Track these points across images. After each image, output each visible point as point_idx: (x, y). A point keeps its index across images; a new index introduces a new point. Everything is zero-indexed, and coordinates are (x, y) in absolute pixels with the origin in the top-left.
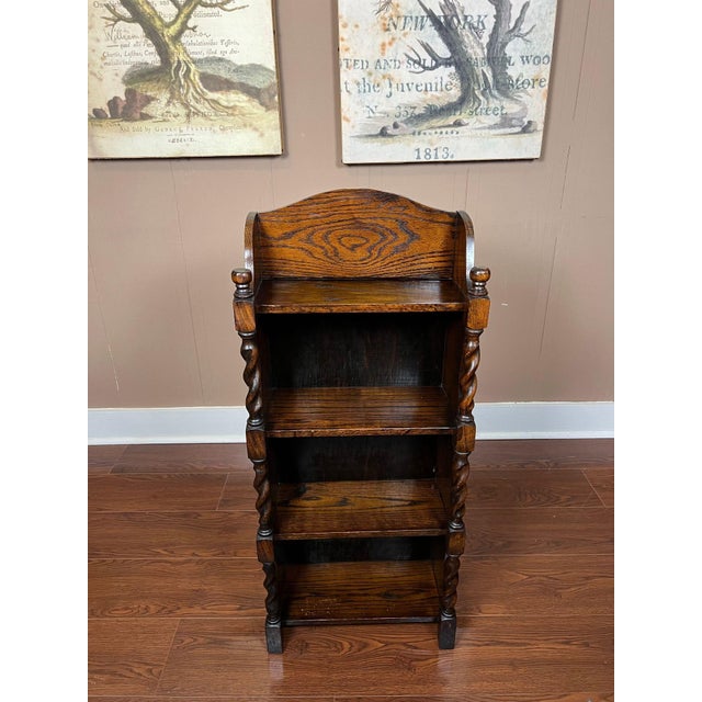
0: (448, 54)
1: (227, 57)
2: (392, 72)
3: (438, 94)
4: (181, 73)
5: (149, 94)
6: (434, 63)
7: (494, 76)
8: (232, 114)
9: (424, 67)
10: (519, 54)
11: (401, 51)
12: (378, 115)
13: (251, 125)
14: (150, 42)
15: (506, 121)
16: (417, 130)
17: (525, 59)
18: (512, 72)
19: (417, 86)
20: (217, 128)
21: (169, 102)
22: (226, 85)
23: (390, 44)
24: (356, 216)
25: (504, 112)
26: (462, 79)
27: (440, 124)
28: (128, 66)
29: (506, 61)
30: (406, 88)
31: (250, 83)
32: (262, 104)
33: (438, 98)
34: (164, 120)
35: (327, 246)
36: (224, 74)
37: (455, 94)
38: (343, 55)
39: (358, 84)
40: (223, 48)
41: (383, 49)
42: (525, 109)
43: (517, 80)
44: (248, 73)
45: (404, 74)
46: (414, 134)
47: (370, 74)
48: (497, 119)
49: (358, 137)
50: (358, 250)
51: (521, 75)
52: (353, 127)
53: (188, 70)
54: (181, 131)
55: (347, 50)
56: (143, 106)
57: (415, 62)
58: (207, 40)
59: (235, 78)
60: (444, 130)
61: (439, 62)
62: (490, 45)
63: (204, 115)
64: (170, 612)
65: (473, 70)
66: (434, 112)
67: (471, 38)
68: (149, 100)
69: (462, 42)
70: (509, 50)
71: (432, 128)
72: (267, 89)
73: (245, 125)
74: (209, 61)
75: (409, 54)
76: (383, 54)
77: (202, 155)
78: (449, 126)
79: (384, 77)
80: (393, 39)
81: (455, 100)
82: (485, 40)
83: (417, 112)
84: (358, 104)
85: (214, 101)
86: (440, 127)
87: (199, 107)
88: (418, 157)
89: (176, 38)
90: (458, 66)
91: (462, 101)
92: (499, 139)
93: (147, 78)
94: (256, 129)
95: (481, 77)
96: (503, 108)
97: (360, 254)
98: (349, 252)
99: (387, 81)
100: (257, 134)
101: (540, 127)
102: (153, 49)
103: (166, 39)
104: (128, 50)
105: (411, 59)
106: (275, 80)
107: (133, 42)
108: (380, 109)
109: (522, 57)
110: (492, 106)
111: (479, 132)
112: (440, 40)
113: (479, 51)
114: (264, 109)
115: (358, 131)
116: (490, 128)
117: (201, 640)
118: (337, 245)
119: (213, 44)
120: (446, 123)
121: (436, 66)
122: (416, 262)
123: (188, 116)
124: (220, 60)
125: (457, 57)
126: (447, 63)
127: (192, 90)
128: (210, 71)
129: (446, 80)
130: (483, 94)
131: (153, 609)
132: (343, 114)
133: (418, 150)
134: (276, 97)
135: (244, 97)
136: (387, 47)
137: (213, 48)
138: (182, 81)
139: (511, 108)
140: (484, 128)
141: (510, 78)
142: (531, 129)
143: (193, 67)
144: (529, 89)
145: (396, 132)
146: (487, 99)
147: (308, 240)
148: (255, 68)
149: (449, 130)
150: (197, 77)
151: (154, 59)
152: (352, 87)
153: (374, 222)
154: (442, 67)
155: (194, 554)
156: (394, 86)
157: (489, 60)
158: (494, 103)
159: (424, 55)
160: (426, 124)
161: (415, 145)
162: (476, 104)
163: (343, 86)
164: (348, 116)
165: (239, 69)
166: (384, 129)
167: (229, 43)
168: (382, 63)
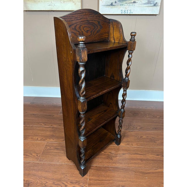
13: (72, 1)
15: (149, 2)
16: (122, 4)
20: (62, 2)
27: (129, 2)
46: (121, 5)
48: (147, 1)
49: (104, 5)
52: (103, 2)
54: (51, 2)
60: (130, 4)
64: (44, 140)
71: (127, 3)
73: (70, 1)
77: (58, 10)
78: (132, 3)
86: (129, 3)
88: (122, 13)
92: (147, 8)
94: (74, 2)
100: (74, 4)
101: (159, 4)
111: (141, 5)
115: (104, 3)
116: (144, 4)
117: (52, 148)
120: (131, 2)
131: (39, 139)
133: (122, 10)
142: (156, 5)
145: (115, 4)
149: (132, 4)
155: (51, 126)
160: (125, 2)
161: (121, 9)
166: (112, 3)
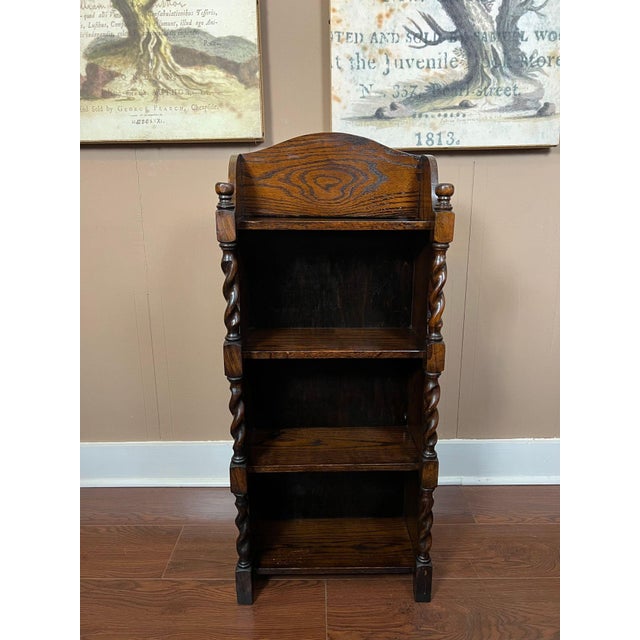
0: (453, 28)
1: (203, 28)
2: (390, 47)
3: (442, 72)
4: (151, 46)
5: (113, 69)
6: (437, 37)
7: (505, 53)
8: (207, 93)
9: (426, 41)
10: (532, 29)
11: (400, 24)
12: (373, 94)
13: (227, 105)
14: (117, 12)
15: (519, 103)
16: (418, 111)
17: (539, 35)
18: (526, 48)
19: (418, 62)
20: (188, 108)
21: (135, 79)
22: (202, 60)
23: (388, 16)
24: (330, 157)
25: (517, 92)
26: (469, 55)
27: (443, 105)
28: (93, 39)
29: (518, 36)
30: (405, 64)
31: (229, 57)
32: (241, 81)
33: (442, 76)
34: (129, 99)
35: (304, 186)
36: (199, 47)
37: (461, 71)
38: (334, 27)
39: (351, 59)
40: (200, 18)
41: (380, 22)
42: (541, 89)
43: (532, 58)
44: (226, 46)
45: (403, 49)
46: (414, 116)
47: (365, 49)
48: (510, 101)
49: (349, 119)
50: (332, 190)
51: (536, 52)
52: (345, 107)
53: (159, 43)
54: (147, 111)
55: (339, 21)
56: (105, 83)
57: (416, 35)
58: (181, 10)
59: (211, 52)
60: (449, 113)
61: (442, 36)
62: (500, 18)
63: (174, 93)
65: (481, 44)
66: (437, 92)
67: (479, 11)
68: (112, 76)
69: (468, 15)
70: (521, 24)
71: (435, 110)
72: (248, 64)
73: (221, 105)
74: (182, 32)
75: (408, 26)
76: (380, 26)
77: (171, 138)
78: (455, 108)
79: (380, 52)
80: (391, 10)
81: (461, 78)
82: (495, 12)
83: (418, 91)
84: (351, 81)
85: (186, 77)
86: (444, 109)
87: (169, 84)
88: (419, 143)
89: (147, 8)
90: (465, 40)
91: (469, 79)
92: (511, 123)
93: (112, 51)
94: (233, 110)
95: (490, 53)
96: (515, 88)
97: (334, 193)
98: (324, 192)
99: (384, 57)
100: (235, 114)
102: (120, 20)
103: (136, 8)
104: (93, 21)
105: (412, 33)
106: (256, 54)
107: (98, 12)
108: (376, 87)
109: (536, 33)
110: (504, 85)
111: (488, 115)
112: (443, 13)
113: (487, 24)
114: (243, 86)
115: (350, 113)
116: (502, 110)
118: (313, 185)
119: (187, 13)
120: (451, 104)
121: (440, 41)
122: (384, 202)
123: (156, 94)
124: (196, 31)
125: (463, 32)
126: (452, 37)
127: (162, 64)
128: (183, 44)
129: (451, 55)
130: (493, 72)
132: (333, 93)
133: (419, 134)
134: (258, 74)
135: (221, 73)
136: (385, 19)
137: (188, 19)
138: (152, 54)
139: (525, 88)
140: (495, 110)
141: (523, 54)
142: (549, 112)
143: (164, 40)
144: (545, 68)
145: (394, 113)
146: (498, 77)
147: (287, 180)
148: (235, 41)
149: (455, 112)
150: (168, 51)
151: (120, 31)
152: (344, 63)
153: (346, 163)
154: (446, 42)
156: (392, 61)
157: (499, 34)
158: (505, 83)
159: (426, 28)
160: (428, 106)
161: (416, 129)
162: (486, 83)
163: (333, 62)
164: (338, 95)
165: (216, 42)
166: (380, 110)
167: (206, 12)
168: (379, 36)
